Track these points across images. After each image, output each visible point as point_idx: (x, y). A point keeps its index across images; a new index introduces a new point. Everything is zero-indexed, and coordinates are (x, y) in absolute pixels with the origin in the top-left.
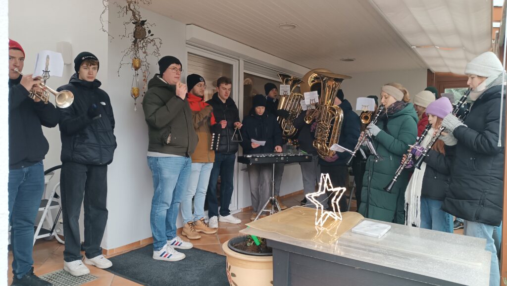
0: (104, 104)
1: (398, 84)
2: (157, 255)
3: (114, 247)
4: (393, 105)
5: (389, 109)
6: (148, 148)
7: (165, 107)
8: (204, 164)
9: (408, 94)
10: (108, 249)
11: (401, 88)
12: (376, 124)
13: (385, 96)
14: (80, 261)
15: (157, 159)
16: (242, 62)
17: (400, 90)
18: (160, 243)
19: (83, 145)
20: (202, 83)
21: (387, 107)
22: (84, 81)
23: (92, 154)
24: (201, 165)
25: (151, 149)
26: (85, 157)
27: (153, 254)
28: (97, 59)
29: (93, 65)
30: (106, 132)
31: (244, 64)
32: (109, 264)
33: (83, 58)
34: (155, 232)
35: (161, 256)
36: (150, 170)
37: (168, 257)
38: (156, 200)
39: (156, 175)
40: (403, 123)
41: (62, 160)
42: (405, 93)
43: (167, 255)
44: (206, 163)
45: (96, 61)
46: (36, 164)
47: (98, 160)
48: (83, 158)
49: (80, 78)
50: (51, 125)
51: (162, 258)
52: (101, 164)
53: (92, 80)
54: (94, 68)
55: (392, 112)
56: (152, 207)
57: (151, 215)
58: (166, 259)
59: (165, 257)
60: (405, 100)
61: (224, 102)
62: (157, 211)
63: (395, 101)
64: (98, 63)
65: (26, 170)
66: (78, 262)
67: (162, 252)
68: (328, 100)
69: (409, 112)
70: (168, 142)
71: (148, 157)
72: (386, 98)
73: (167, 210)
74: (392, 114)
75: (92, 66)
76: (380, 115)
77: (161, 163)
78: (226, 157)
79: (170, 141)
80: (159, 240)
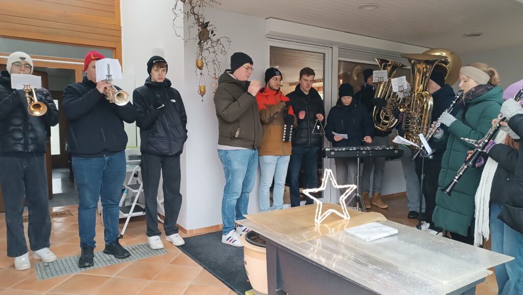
0: (174, 101)
1: (482, 64)
2: (224, 239)
3: (194, 228)
4: (473, 90)
5: (468, 94)
6: (218, 141)
7: (236, 102)
8: (279, 157)
9: (496, 76)
10: (187, 229)
11: (485, 69)
12: (450, 113)
13: (464, 79)
14: (159, 237)
15: (226, 152)
16: (336, 49)
17: (484, 71)
18: (228, 229)
19: (154, 139)
20: (278, 77)
21: (465, 92)
22: (156, 82)
23: (163, 146)
24: (275, 158)
25: (221, 142)
26: (157, 149)
27: (222, 237)
28: (165, 62)
29: (163, 67)
30: (176, 127)
31: (339, 51)
32: (182, 242)
33: (154, 62)
34: (225, 218)
35: (227, 240)
36: (221, 162)
37: (233, 242)
38: (228, 189)
39: (227, 166)
40: (484, 111)
41: (142, 151)
42: (491, 74)
43: (232, 240)
44: (281, 156)
45: (164, 64)
46: (117, 154)
47: (168, 151)
48: (154, 149)
49: (152, 80)
50: (130, 122)
51: (228, 242)
52: (170, 154)
53: (162, 81)
54: (163, 71)
55: (471, 98)
56: (224, 195)
57: (223, 202)
58: (231, 243)
59: (230, 241)
60: (493, 83)
61: (307, 93)
62: (228, 199)
63: (476, 85)
64: (167, 66)
65: (107, 158)
66: (157, 237)
67: (228, 236)
68: (419, 86)
69: (493, 97)
70: (237, 136)
71: (218, 150)
72: (465, 82)
73: (238, 199)
74: (471, 100)
75: (162, 69)
76: (456, 102)
77: (230, 156)
78: (307, 150)
79: (239, 135)
80: (227, 226)
